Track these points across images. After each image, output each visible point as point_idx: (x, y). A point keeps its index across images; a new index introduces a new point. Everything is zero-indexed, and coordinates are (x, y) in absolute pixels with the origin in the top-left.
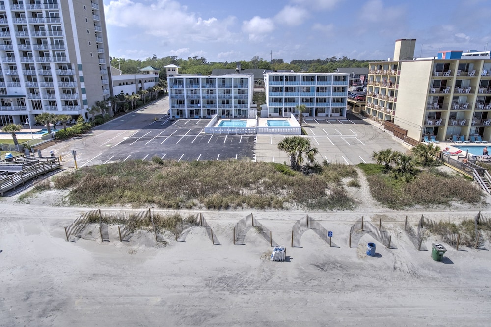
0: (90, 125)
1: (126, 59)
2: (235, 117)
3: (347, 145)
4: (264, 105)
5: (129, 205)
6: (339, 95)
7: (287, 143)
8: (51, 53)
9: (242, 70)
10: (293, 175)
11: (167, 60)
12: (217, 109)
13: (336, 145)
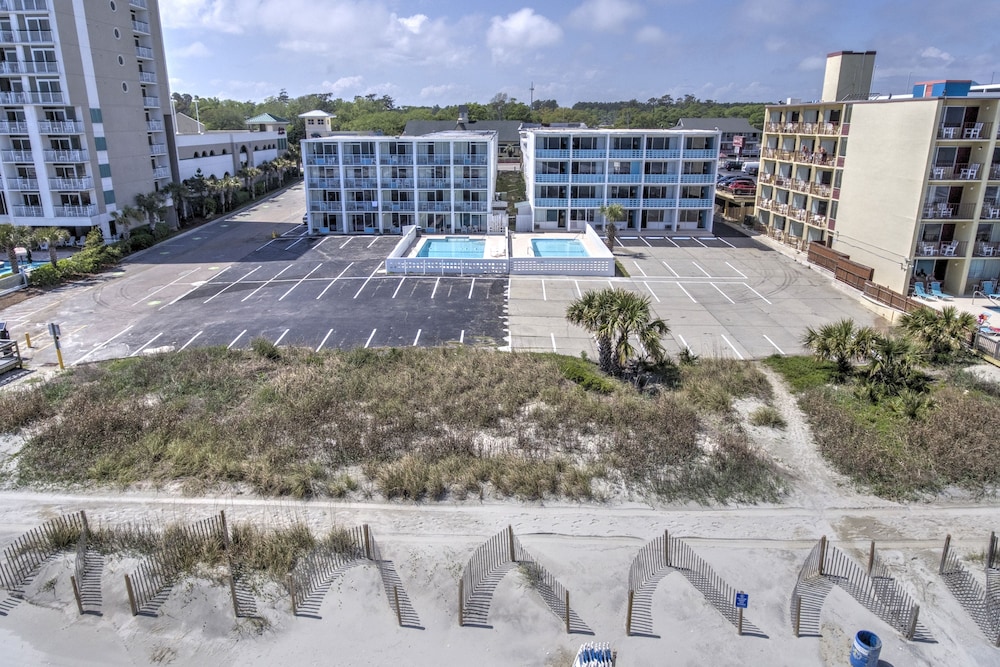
0: (116, 251)
1: (221, 100)
2: (458, 231)
3: (727, 303)
4: (524, 203)
5: (177, 486)
6: (697, 182)
7: (590, 306)
8: (25, 83)
9: (470, 122)
10: (607, 392)
11: (307, 103)
12: (416, 213)
13: (703, 304)
